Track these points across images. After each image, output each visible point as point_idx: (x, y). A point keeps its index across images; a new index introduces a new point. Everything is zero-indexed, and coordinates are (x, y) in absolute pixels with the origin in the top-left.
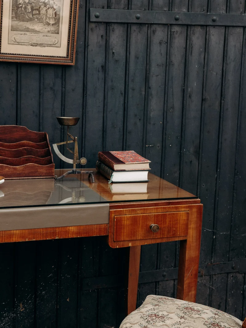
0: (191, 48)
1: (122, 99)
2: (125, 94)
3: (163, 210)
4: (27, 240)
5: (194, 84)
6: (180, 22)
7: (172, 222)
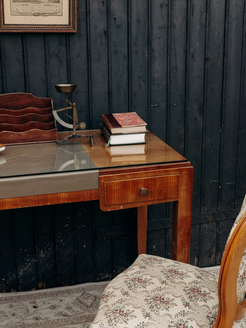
0: (192, 9)
1: (126, 62)
2: (129, 57)
3: (152, 174)
4: (19, 207)
5: (196, 44)
7: (162, 185)
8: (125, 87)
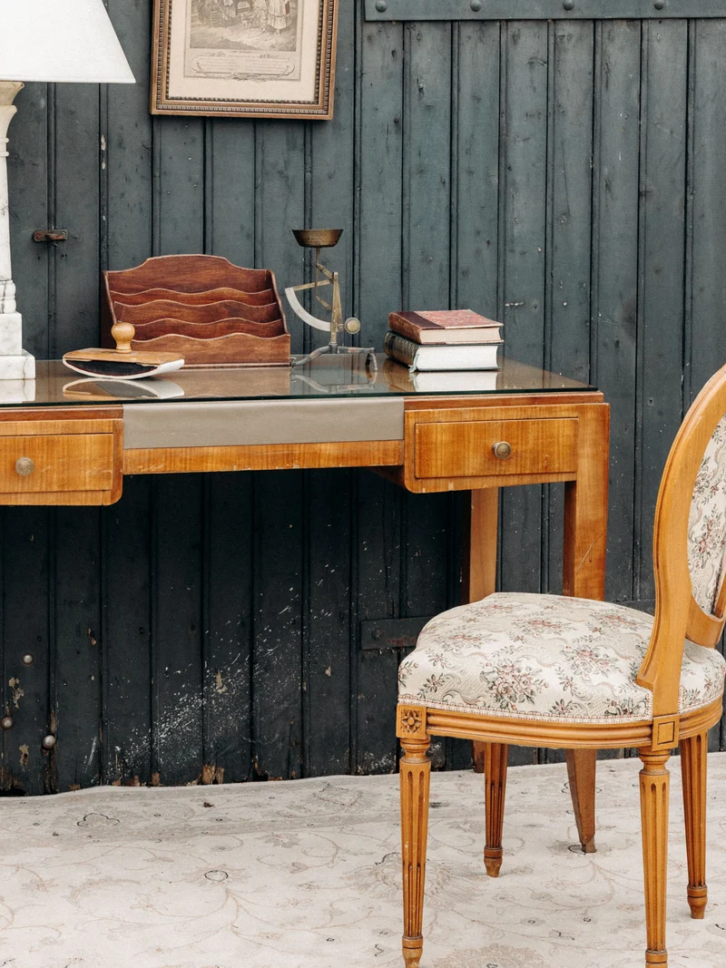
0: (606, 73)
1: (444, 194)
2: (452, 182)
3: (519, 413)
4: (235, 469)
5: (618, 157)
6: (576, 15)
7: (540, 441)
8: (441, 255)
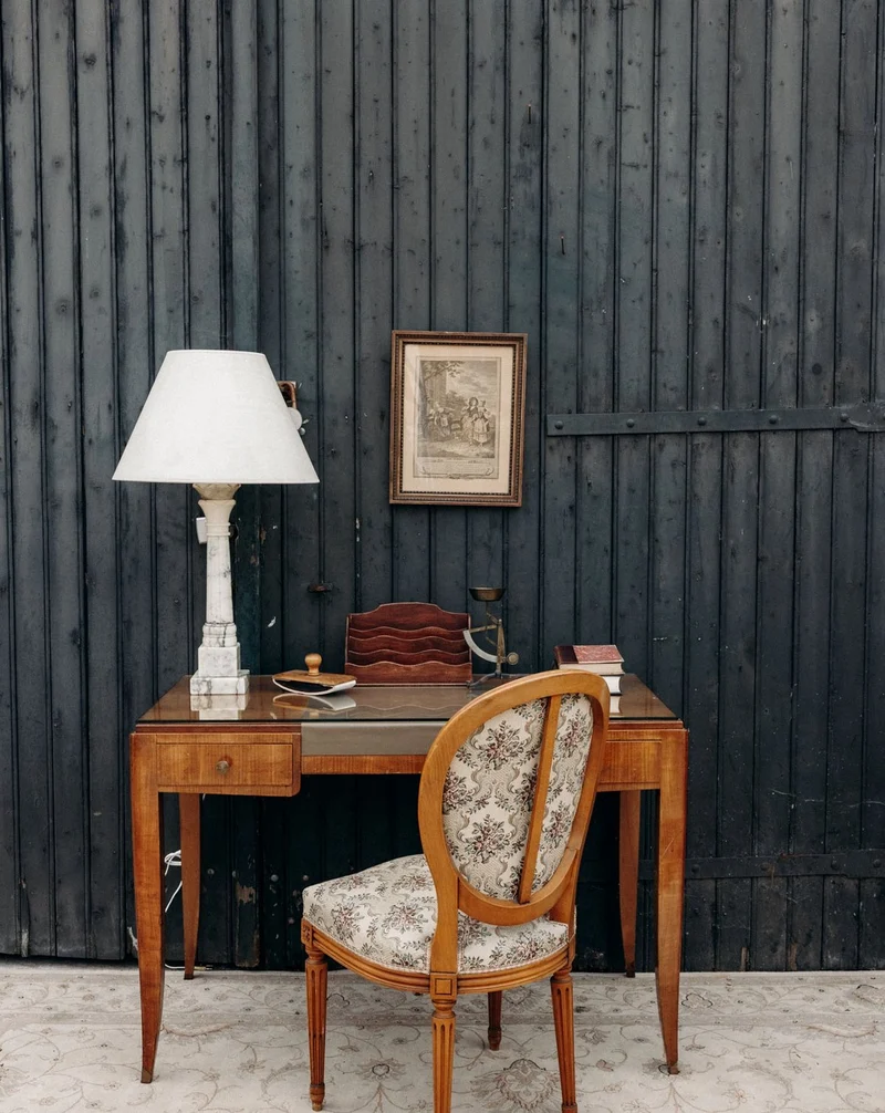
0: (732, 470)
1: (608, 559)
2: (613, 551)
4: (387, 772)
5: (740, 533)
6: (708, 428)
7: (629, 758)
